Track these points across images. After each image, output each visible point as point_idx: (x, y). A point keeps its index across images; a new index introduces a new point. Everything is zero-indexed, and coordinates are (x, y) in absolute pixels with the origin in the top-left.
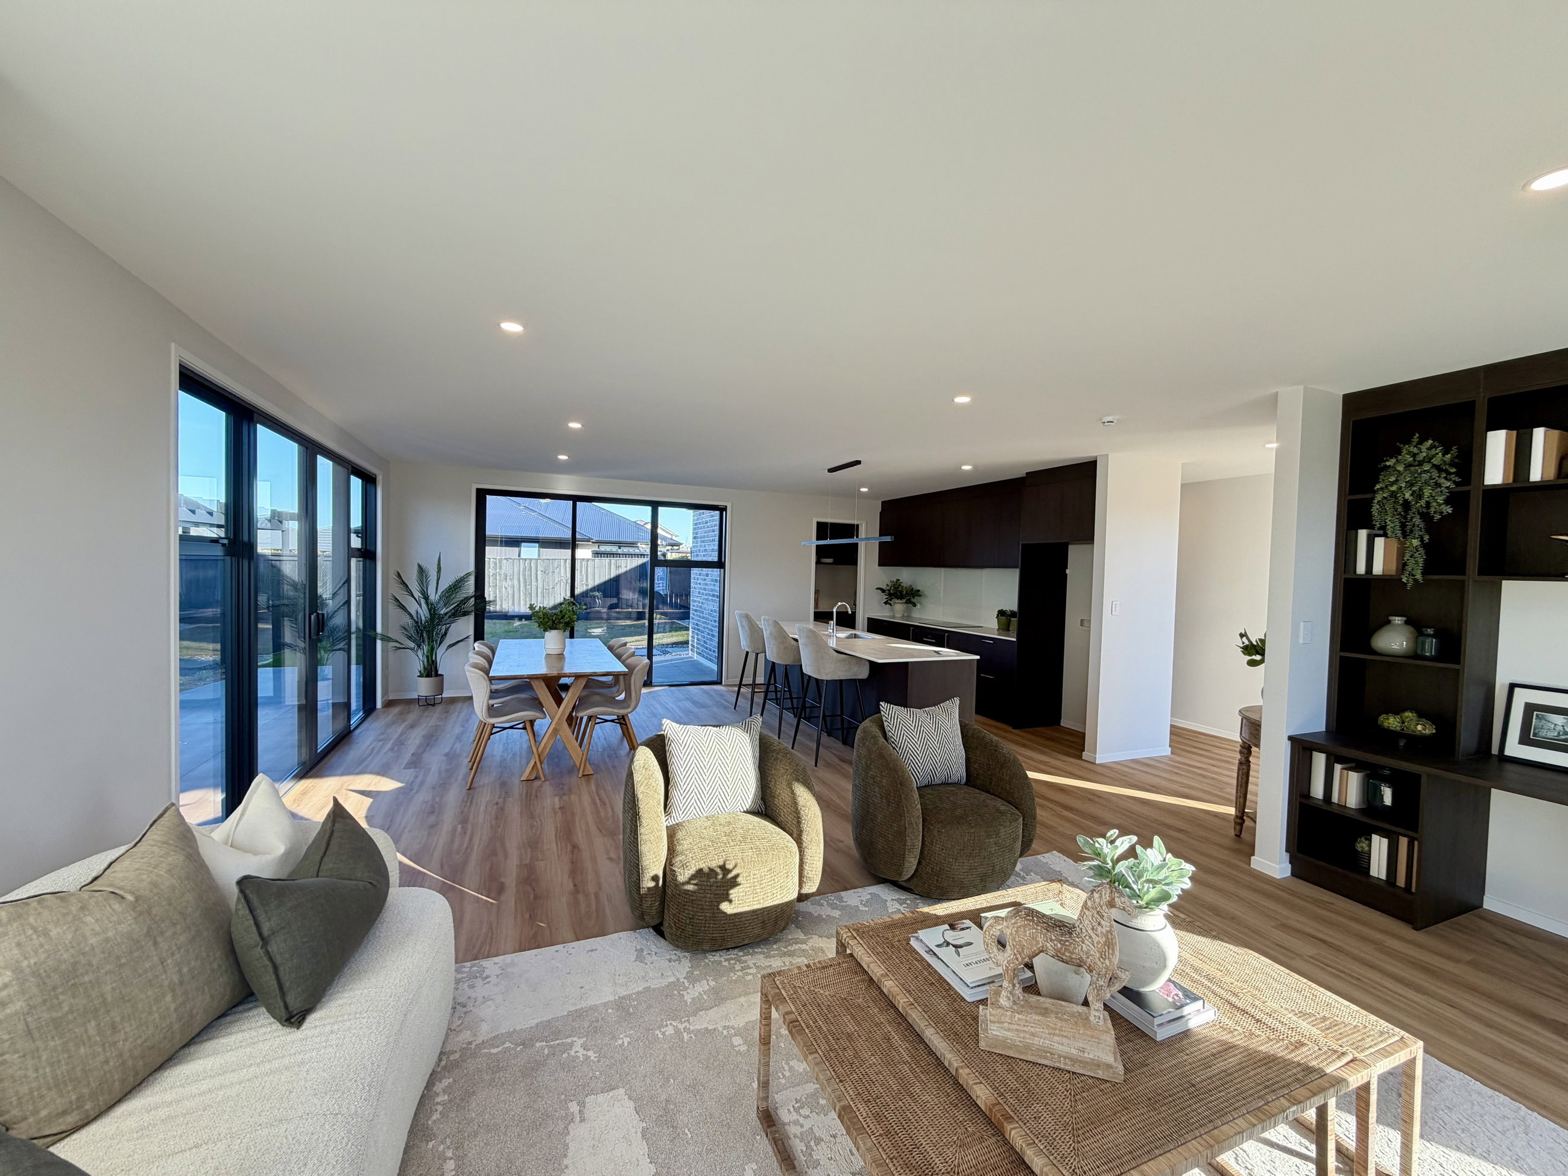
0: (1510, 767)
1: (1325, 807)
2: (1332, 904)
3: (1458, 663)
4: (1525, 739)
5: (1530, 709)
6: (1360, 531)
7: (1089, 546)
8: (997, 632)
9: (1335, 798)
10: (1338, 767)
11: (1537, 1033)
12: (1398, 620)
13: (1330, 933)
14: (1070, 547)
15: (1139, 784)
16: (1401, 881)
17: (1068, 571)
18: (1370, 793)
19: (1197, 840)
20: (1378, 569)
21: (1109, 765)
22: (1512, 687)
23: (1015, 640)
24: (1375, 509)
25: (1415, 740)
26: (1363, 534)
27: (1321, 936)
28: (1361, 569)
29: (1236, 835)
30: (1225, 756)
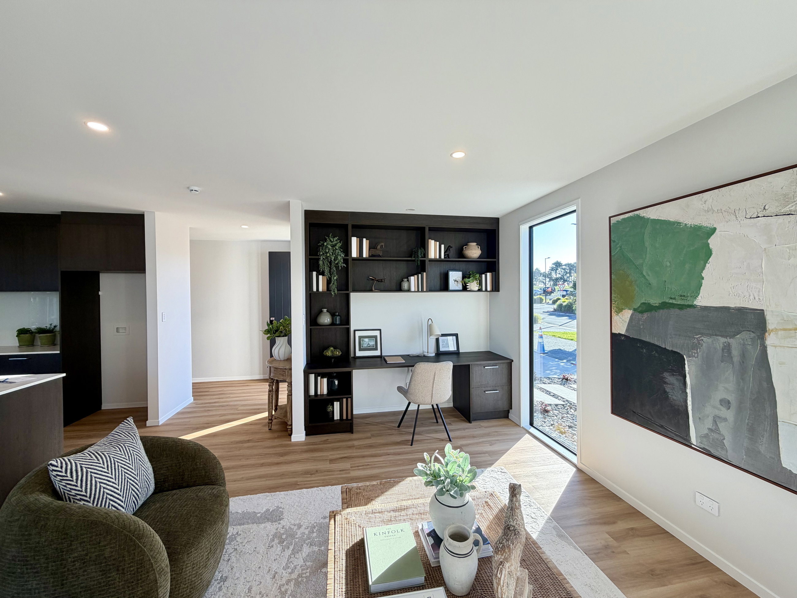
0: (358, 360)
1: (317, 398)
2: (327, 440)
3: (349, 325)
4: (360, 350)
5: (360, 337)
6: (313, 272)
7: (143, 275)
8: (18, 349)
9: (319, 393)
10: (319, 378)
11: (405, 448)
12: (325, 310)
13: (346, 452)
14: (100, 274)
15: (198, 426)
16: (345, 417)
17: (100, 293)
18: (330, 385)
19: (258, 442)
20: (321, 289)
21: (168, 422)
22: (355, 331)
23: (58, 352)
24: (321, 263)
25: (337, 358)
26: (314, 273)
27: (342, 456)
28: (315, 289)
29: (269, 429)
30: (217, 391)
